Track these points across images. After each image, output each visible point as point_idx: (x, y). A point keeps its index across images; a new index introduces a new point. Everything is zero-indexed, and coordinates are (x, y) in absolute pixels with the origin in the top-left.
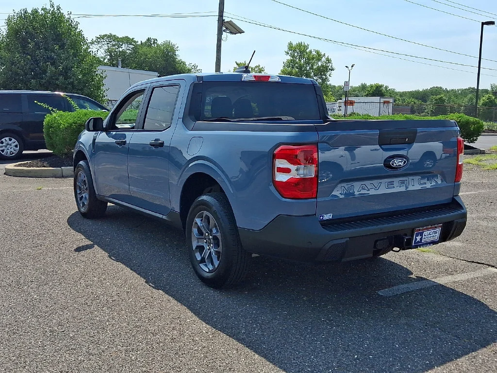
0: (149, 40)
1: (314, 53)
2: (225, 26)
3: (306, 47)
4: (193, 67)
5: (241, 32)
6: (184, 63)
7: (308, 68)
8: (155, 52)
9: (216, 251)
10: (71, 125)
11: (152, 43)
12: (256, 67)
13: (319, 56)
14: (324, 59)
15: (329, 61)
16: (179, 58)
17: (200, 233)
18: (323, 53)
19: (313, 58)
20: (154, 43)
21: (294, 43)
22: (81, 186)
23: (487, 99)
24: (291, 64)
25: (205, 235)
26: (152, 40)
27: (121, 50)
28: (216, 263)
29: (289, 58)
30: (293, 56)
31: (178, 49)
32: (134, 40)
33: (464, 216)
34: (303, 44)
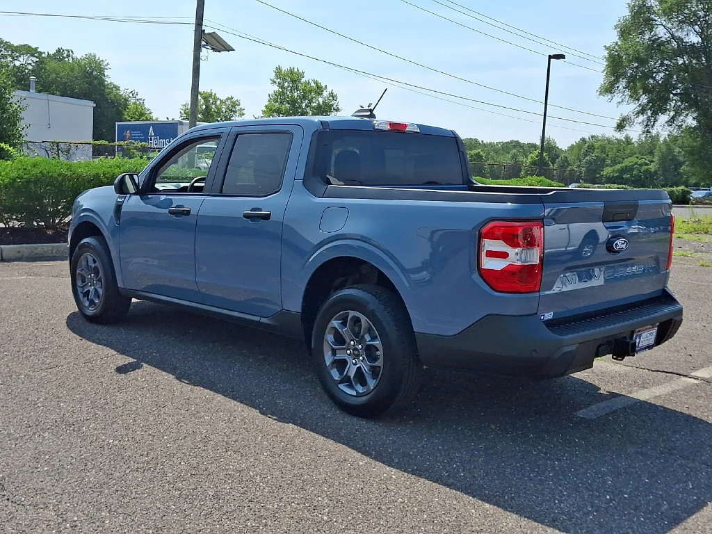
0: (59, 51)
1: (313, 84)
2: (205, 40)
3: (301, 75)
4: (131, 95)
5: (229, 49)
6: (117, 88)
7: (304, 105)
8: (72, 70)
9: (371, 366)
10: (14, 180)
11: (65, 55)
12: (228, 99)
13: (319, 89)
14: (325, 94)
15: (333, 96)
16: (108, 81)
17: (340, 340)
18: (323, 85)
19: (310, 91)
20: (68, 56)
21: (285, 68)
22: (86, 275)
23: (537, 157)
24: (280, 97)
25: (349, 344)
26: (65, 52)
27: (17, 63)
28: (372, 383)
29: (276, 88)
30: (282, 87)
31: (108, 66)
32: (39, 50)
33: (680, 312)
34: (296, 70)
